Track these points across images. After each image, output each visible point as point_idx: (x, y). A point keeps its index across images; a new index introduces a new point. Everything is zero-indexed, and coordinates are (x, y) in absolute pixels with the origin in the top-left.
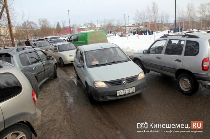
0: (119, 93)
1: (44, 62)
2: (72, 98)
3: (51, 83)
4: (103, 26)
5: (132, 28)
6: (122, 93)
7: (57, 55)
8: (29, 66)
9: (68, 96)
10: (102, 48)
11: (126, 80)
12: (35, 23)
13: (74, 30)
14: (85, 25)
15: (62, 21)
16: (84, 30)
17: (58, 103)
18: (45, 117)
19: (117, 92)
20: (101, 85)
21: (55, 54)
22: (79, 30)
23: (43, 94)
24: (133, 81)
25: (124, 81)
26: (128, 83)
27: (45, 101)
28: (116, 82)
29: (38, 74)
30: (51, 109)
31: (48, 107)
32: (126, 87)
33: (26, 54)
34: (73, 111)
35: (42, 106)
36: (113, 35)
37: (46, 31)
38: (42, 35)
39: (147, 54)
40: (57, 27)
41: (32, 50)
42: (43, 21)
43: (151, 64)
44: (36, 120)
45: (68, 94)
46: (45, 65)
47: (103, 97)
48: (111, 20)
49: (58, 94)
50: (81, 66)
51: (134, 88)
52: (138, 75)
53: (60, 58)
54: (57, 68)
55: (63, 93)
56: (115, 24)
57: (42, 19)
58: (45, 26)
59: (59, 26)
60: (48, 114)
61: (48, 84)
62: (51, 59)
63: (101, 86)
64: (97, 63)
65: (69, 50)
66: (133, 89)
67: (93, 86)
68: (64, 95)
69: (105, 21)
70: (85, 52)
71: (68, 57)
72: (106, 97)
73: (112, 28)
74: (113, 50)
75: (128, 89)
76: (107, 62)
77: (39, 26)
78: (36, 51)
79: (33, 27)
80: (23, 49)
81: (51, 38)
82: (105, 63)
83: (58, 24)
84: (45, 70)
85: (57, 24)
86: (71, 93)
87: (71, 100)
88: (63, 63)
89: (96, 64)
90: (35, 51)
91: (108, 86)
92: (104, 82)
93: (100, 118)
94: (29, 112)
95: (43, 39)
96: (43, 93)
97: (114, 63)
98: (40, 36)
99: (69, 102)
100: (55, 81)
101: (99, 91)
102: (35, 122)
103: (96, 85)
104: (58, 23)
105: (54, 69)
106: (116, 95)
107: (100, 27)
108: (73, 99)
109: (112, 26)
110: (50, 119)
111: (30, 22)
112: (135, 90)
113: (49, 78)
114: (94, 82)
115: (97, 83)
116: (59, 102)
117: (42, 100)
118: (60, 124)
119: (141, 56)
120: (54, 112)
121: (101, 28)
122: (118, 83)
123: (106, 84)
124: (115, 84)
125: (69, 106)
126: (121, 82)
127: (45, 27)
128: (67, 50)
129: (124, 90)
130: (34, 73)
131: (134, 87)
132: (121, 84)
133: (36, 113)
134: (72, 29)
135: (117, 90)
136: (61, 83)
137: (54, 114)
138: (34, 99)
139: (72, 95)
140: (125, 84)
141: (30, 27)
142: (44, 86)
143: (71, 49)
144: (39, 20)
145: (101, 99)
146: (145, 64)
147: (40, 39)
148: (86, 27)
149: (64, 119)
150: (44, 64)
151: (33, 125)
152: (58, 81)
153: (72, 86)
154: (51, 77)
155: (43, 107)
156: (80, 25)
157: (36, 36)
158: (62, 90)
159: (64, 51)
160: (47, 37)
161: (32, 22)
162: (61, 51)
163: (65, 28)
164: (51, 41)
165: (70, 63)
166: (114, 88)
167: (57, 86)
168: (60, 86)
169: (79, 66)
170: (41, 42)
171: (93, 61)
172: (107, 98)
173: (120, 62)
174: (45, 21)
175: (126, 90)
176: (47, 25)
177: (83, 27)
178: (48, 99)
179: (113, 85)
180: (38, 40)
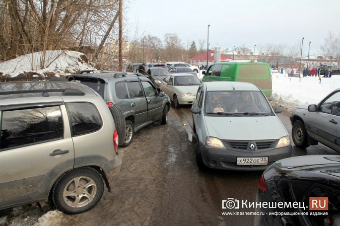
0: (241, 161)
1: (150, 98)
2: (175, 156)
3: (155, 130)
4: (265, 55)
5: (315, 62)
6: (246, 163)
7: (171, 90)
8: (127, 100)
9: (171, 152)
10: (234, 89)
11: (256, 143)
12: (159, 39)
13: (215, 56)
14: (235, 50)
15: (200, 40)
16: (232, 57)
17: (153, 159)
18: (131, 172)
19: (238, 159)
20: (216, 143)
21: (169, 88)
22: (224, 57)
23: (139, 143)
24: (268, 147)
25: (252, 145)
26: (258, 148)
27: (138, 152)
28: (241, 143)
29: (136, 113)
30: (141, 164)
31: (139, 160)
32: (254, 155)
33: (126, 83)
34: (170, 174)
35: (133, 157)
36: (278, 72)
37: (173, 52)
38: (167, 58)
39: (315, 113)
40: (191, 48)
41: (136, 78)
42: (172, 38)
43: (319, 130)
44: (113, 169)
45: (172, 149)
46: (149, 103)
47: (215, 162)
48: (279, 47)
49: (158, 146)
50: (196, 111)
51: (267, 158)
52: (278, 140)
53: (175, 95)
54: (169, 109)
55: (166, 146)
56: (286, 52)
57: (170, 34)
58: (173, 45)
59: (195, 47)
60: (135, 170)
61: (150, 131)
62: (161, 95)
63: (216, 146)
64: (221, 110)
65: (190, 85)
66: (264, 159)
67: (204, 144)
68: (166, 150)
69: (269, 46)
70: (207, 92)
71: (185, 94)
72: (220, 163)
73: (278, 59)
74: (253, 94)
75: (256, 159)
76: (236, 111)
77: (164, 45)
78: (141, 80)
79: (155, 44)
80: (123, 76)
81: (176, 65)
82: (232, 112)
83: (193, 45)
84: (148, 110)
85: (191, 44)
86: (177, 149)
87: (173, 159)
88: (178, 102)
89: (219, 112)
90: (139, 80)
91: (225, 148)
92: (221, 140)
93: (202, 192)
94: (105, 156)
95: (164, 65)
96: (139, 141)
97: (246, 114)
98: (163, 60)
99: (169, 161)
100: (161, 128)
101: (211, 152)
102: (111, 172)
103: (208, 142)
104: (194, 42)
105: (163, 111)
106: (235, 164)
107: (259, 56)
108: (176, 158)
109: (280, 57)
110: (135, 176)
111: (153, 38)
112: (268, 162)
113: (153, 123)
114: (207, 138)
115: (211, 139)
116: (156, 157)
117: (135, 150)
118: (147, 186)
119: (305, 115)
120: (145, 169)
121: (262, 58)
122: (242, 145)
123: (223, 144)
124: (237, 147)
125: (167, 166)
126: (247, 146)
127: (173, 47)
128: (186, 85)
129: (249, 158)
130: (132, 111)
131: (266, 156)
132: (246, 148)
133: (115, 160)
134: (212, 55)
135: (238, 155)
136: (168, 132)
137: (143, 171)
138: (114, 142)
139: (177, 152)
140: (252, 149)
141: (152, 45)
142: (144, 132)
143: (193, 85)
144: (166, 35)
145: (212, 165)
146: (309, 129)
147: (160, 64)
148: (237, 54)
149: (154, 180)
150: (149, 101)
151: (108, 175)
152: (166, 128)
153: (182, 139)
154: (156, 121)
155: (132, 159)
156: (227, 49)
157: (158, 59)
158: (166, 142)
159: (181, 85)
160: (171, 63)
161: (155, 37)
162: (178, 85)
163: (202, 52)
164: (174, 70)
165: (187, 103)
166: (233, 152)
167: (161, 136)
168: (165, 137)
169: (193, 111)
170: (158, 69)
171: (216, 107)
172: (220, 165)
173: (257, 115)
174: (174, 38)
175: (253, 159)
176: (176, 45)
177: (231, 53)
178: (142, 150)
179: (234, 147)
180: (155, 66)
